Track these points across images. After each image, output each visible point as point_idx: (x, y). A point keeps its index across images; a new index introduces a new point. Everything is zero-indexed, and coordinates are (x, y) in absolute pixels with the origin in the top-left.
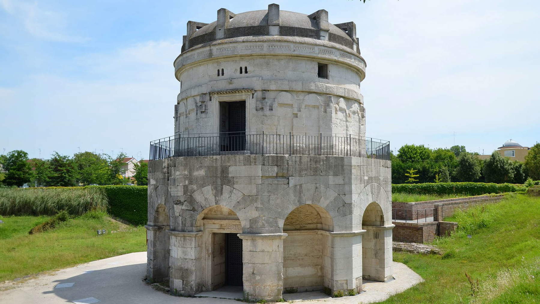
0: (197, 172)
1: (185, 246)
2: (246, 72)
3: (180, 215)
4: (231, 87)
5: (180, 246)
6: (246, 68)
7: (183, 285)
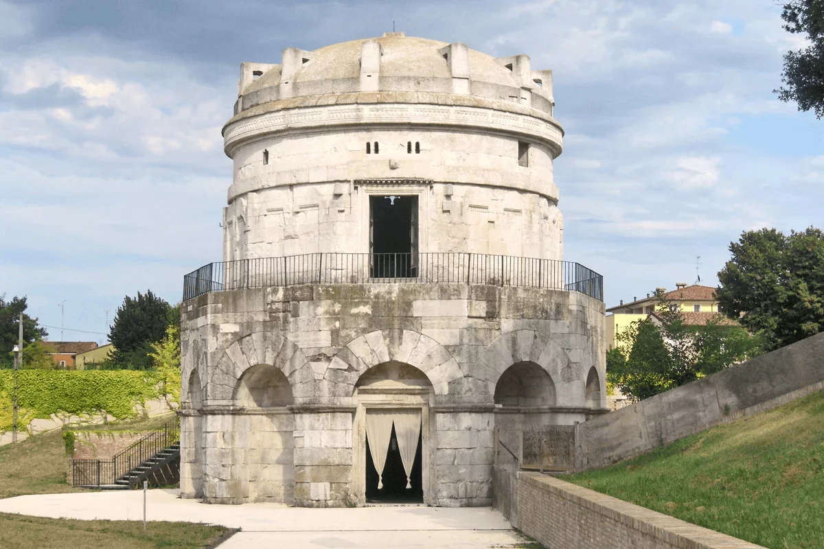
0: (356, 309)
1: (333, 427)
2: (418, 151)
3: (324, 378)
4: (394, 174)
5: (325, 429)
6: (417, 145)
7: (331, 491)
